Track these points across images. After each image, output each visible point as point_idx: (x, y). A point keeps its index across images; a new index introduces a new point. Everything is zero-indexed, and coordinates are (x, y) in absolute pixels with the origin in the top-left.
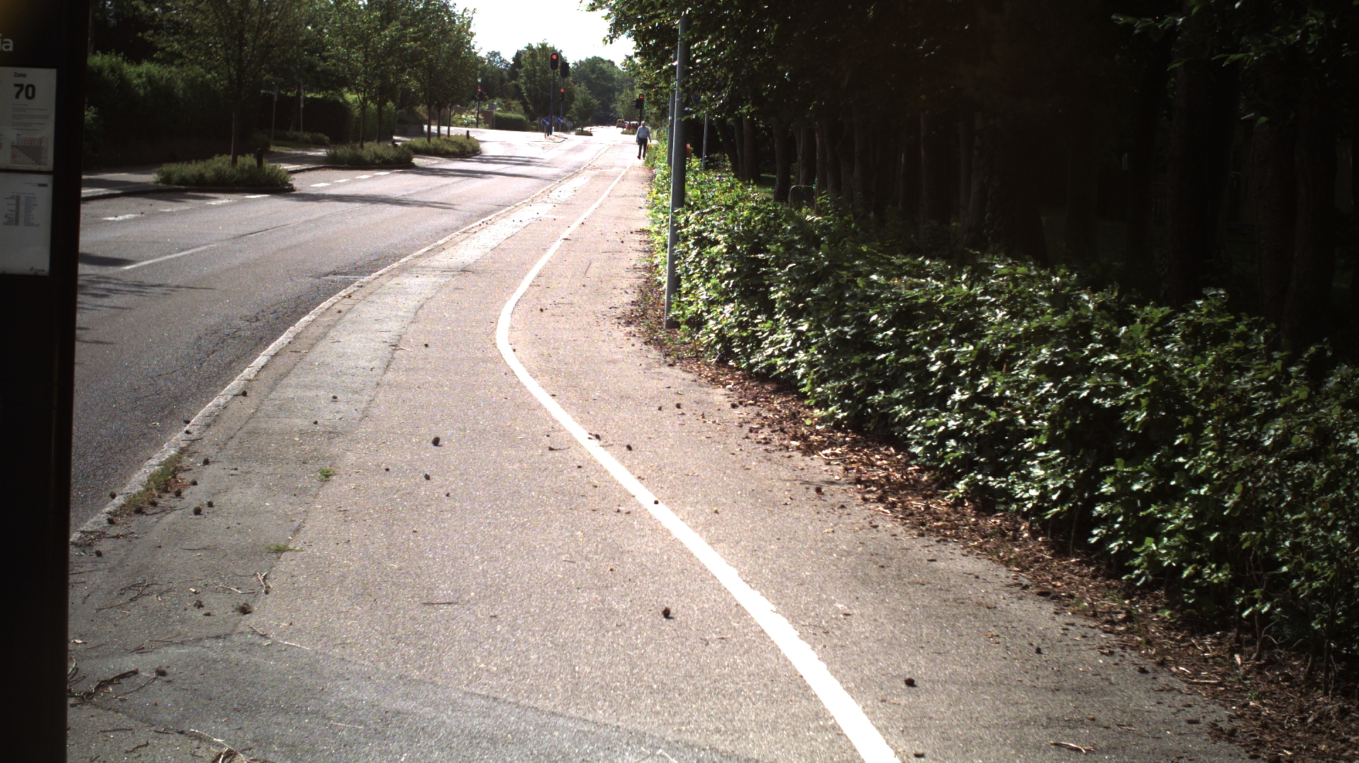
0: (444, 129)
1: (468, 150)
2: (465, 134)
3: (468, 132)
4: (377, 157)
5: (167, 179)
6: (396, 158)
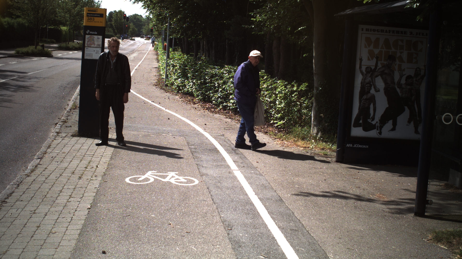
4: (74, 47)
5: (18, 52)
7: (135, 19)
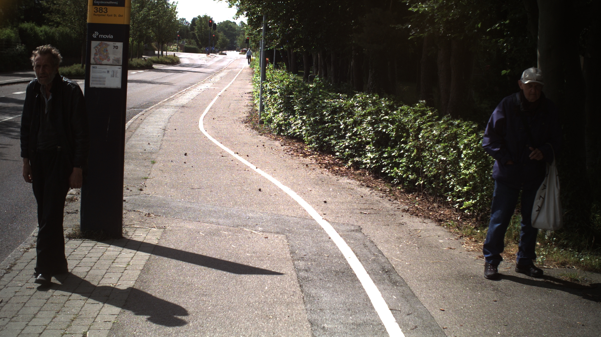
0: (164, 53)
1: (175, 62)
2: (173, 55)
3: (174, 54)
4: (138, 64)
6: (146, 65)
7: (226, 27)
